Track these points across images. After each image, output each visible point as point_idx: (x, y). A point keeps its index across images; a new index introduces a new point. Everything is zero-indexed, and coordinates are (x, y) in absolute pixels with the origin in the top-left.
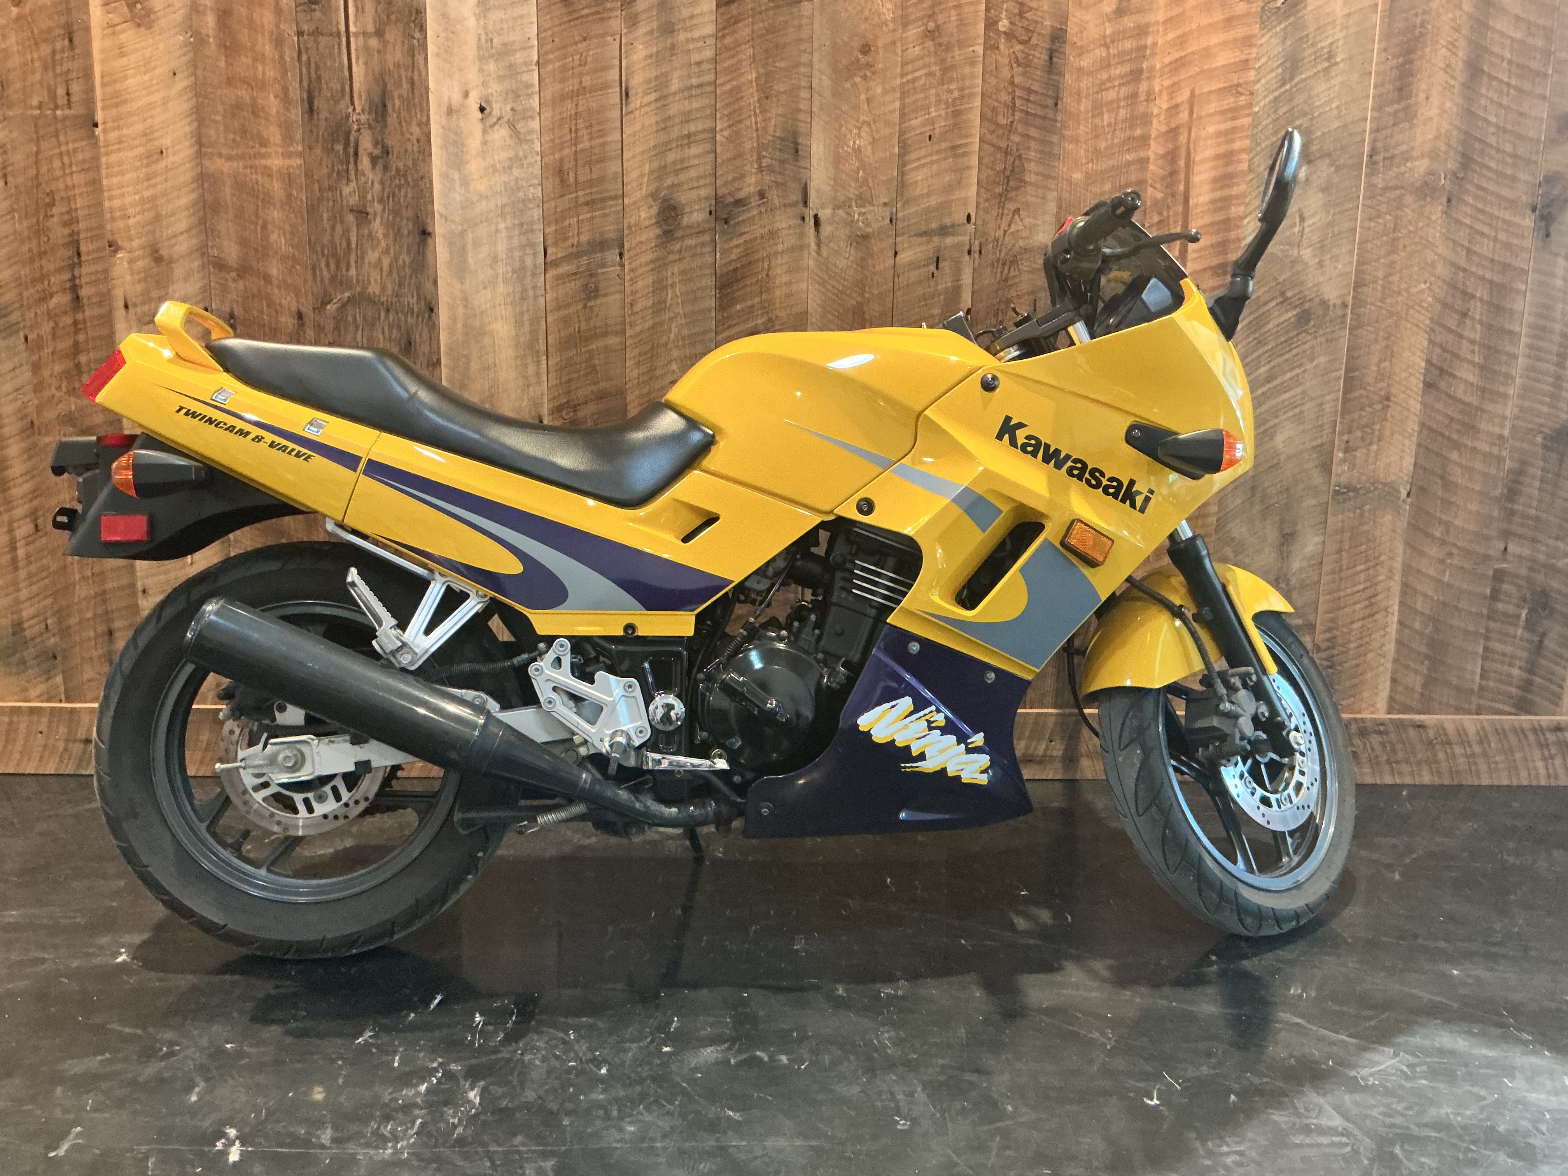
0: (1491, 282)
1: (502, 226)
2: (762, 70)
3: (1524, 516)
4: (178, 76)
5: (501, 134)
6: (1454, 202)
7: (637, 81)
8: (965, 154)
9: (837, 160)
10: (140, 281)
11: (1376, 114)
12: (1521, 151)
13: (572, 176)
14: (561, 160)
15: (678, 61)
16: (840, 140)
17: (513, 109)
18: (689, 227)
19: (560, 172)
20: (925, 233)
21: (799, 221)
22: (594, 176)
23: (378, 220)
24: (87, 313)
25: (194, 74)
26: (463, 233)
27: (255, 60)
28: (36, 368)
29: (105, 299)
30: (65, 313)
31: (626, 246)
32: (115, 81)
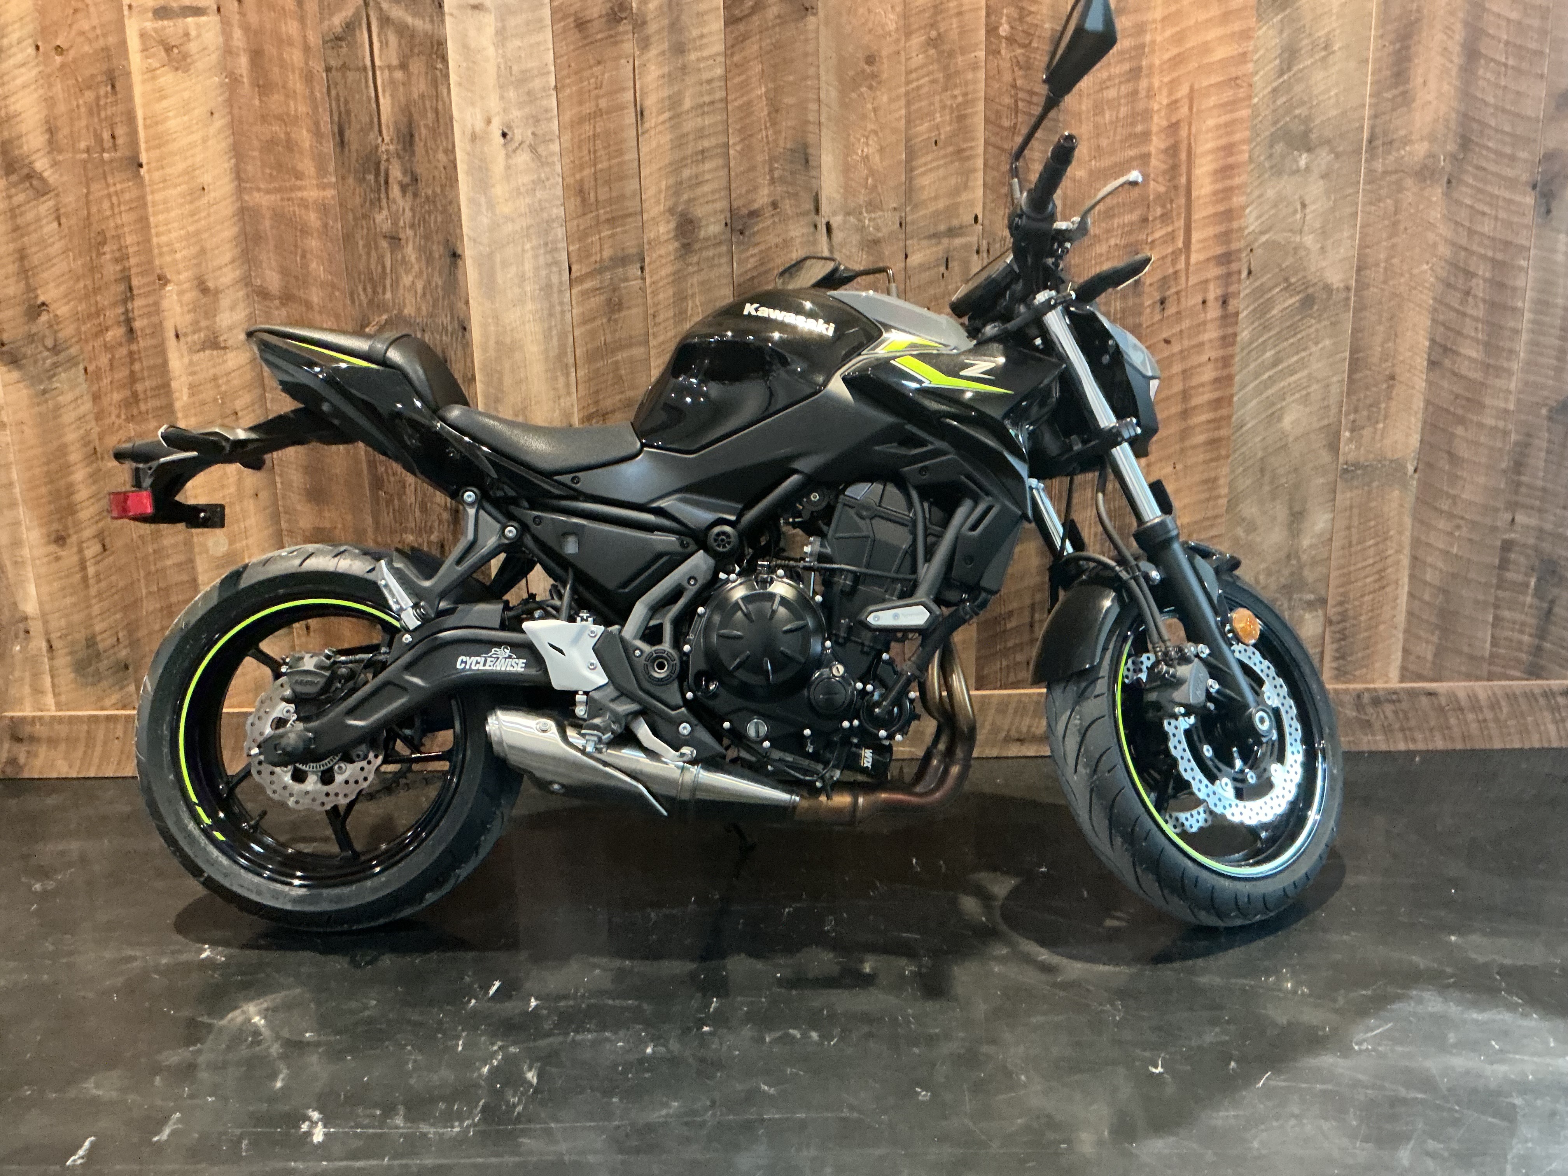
0: (1493, 260)
1: (528, 246)
2: (770, 85)
3: (1530, 487)
4: (216, 115)
5: (523, 158)
6: (1454, 183)
7: (651, 102)
8: (968, 158)
9: (847, 169)
10: (189, 312)
11: (1374, 100)
12: (1519, 131)
13: (592, 195)
14: (582, 180)
15: (690, 80)
16: (848, 149)
17: (534, 134)
18: (707, 239)
19: (581, 192)
20: (935, 235)
21: (812, 229)
22: (614, 194)
23: (410, 245)
24: (142, 344)
25: (231, 113)
26: (491, 254)
27: (287, 96)
28: (96, 397)
29: (157, 329)
30: (121, 345)
31: (647, 260)
32: (157, 123)
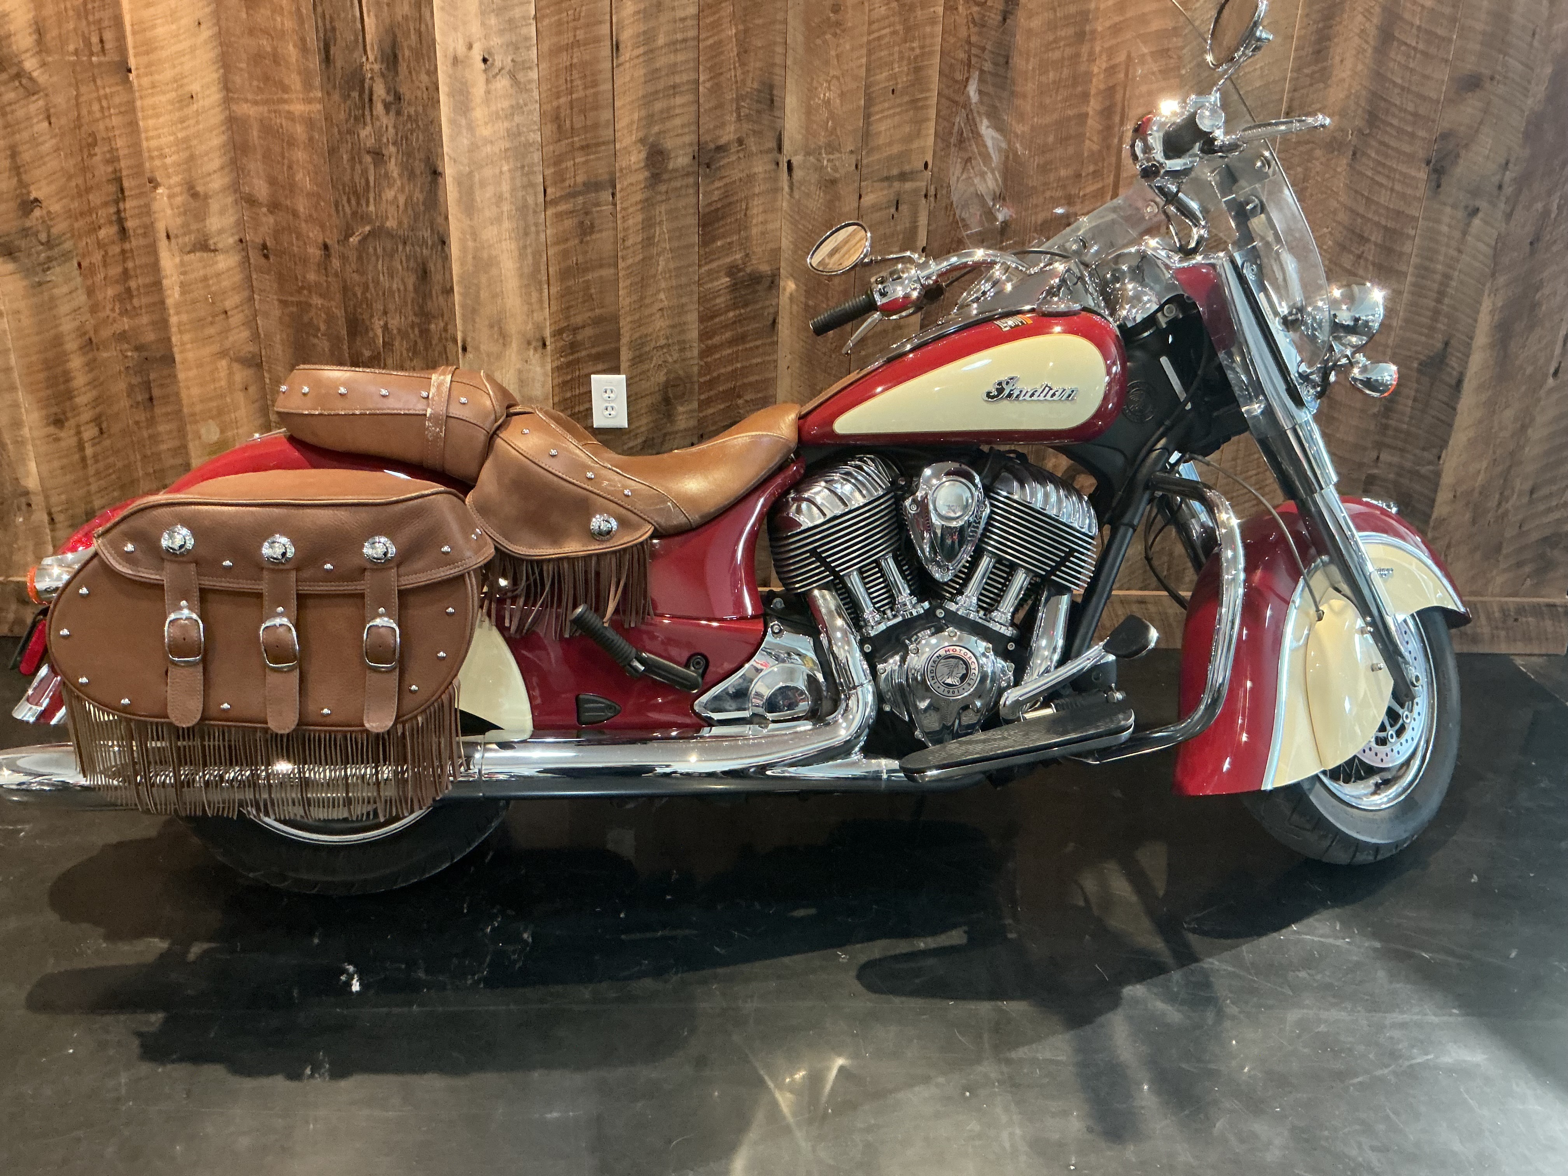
0: (1386, 228)
1: (505, 168)
2: (741, 27)
3: (1396, 430)
4: (203, 27)
5: (502, 84)
6: (1358, 156)
7: (626, 35)
8: (922, 108)
9: (809, 111)
10: (179, 215)
11: (1295, 75)
12: (1422, 111)
13: (568, 122)
14: (558, 107)
15: (664, 18)
16: (811, 91)
17: (513, 61)
18: (675, 170)
19: (557, 118)
20: (887, 179)
21: (774, 166)
22: (589, 123)
23: (393, 160)
24: (134, 243)
25: (218, 23)
26: (471, 173)
27: (274, 11)
28: (90, 292)
29: (149, 229)
30: (113, 243)
31: (618, 187)
32: (145, 30)
